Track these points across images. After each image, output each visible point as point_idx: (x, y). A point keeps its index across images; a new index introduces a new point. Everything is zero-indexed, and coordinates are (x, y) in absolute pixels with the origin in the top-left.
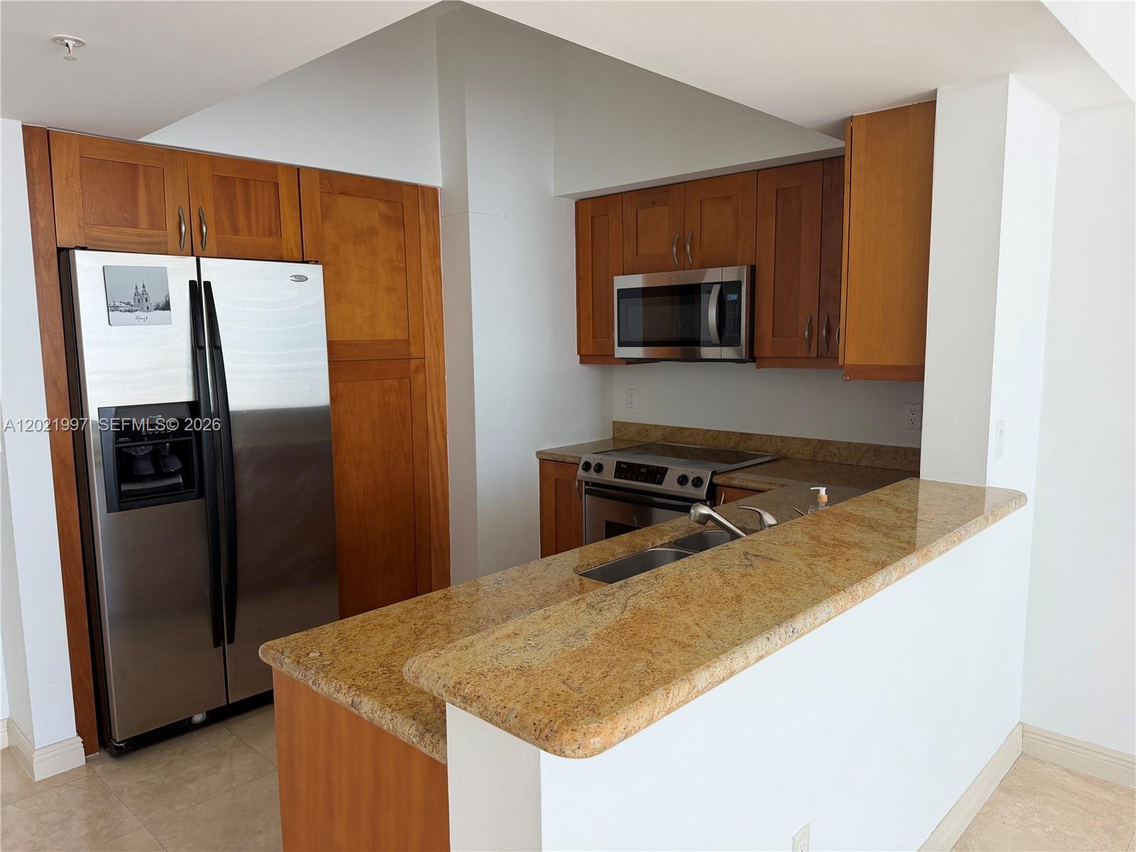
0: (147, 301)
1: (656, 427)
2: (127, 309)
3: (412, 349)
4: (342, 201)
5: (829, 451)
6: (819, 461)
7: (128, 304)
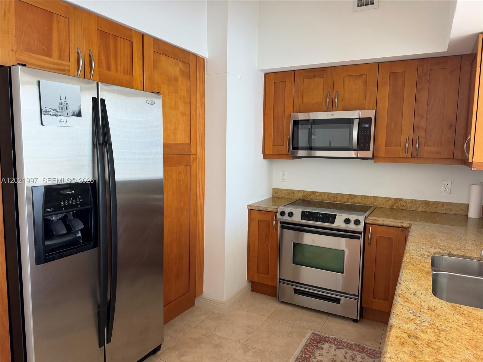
0: (67, 109)
1: (299, 191)
2: (54, 114)
3: (192, 149)
4: (163, 58)
5: (401, 204)
6: (395, 209)
7: (55, 110)
